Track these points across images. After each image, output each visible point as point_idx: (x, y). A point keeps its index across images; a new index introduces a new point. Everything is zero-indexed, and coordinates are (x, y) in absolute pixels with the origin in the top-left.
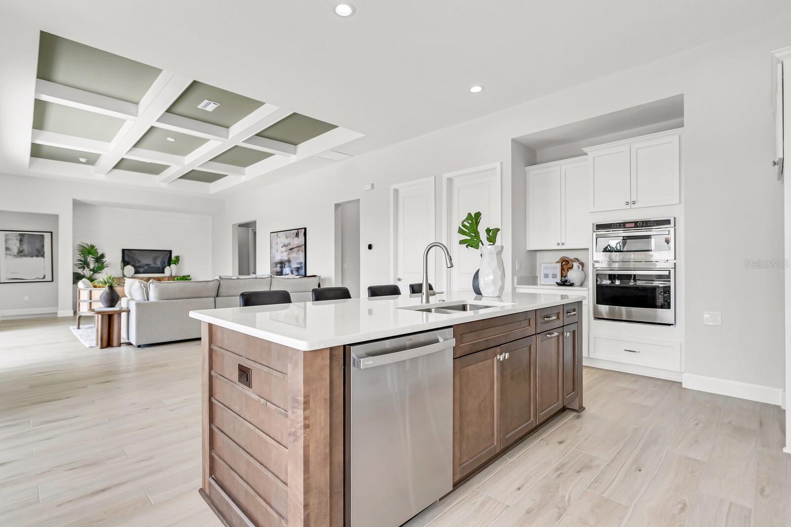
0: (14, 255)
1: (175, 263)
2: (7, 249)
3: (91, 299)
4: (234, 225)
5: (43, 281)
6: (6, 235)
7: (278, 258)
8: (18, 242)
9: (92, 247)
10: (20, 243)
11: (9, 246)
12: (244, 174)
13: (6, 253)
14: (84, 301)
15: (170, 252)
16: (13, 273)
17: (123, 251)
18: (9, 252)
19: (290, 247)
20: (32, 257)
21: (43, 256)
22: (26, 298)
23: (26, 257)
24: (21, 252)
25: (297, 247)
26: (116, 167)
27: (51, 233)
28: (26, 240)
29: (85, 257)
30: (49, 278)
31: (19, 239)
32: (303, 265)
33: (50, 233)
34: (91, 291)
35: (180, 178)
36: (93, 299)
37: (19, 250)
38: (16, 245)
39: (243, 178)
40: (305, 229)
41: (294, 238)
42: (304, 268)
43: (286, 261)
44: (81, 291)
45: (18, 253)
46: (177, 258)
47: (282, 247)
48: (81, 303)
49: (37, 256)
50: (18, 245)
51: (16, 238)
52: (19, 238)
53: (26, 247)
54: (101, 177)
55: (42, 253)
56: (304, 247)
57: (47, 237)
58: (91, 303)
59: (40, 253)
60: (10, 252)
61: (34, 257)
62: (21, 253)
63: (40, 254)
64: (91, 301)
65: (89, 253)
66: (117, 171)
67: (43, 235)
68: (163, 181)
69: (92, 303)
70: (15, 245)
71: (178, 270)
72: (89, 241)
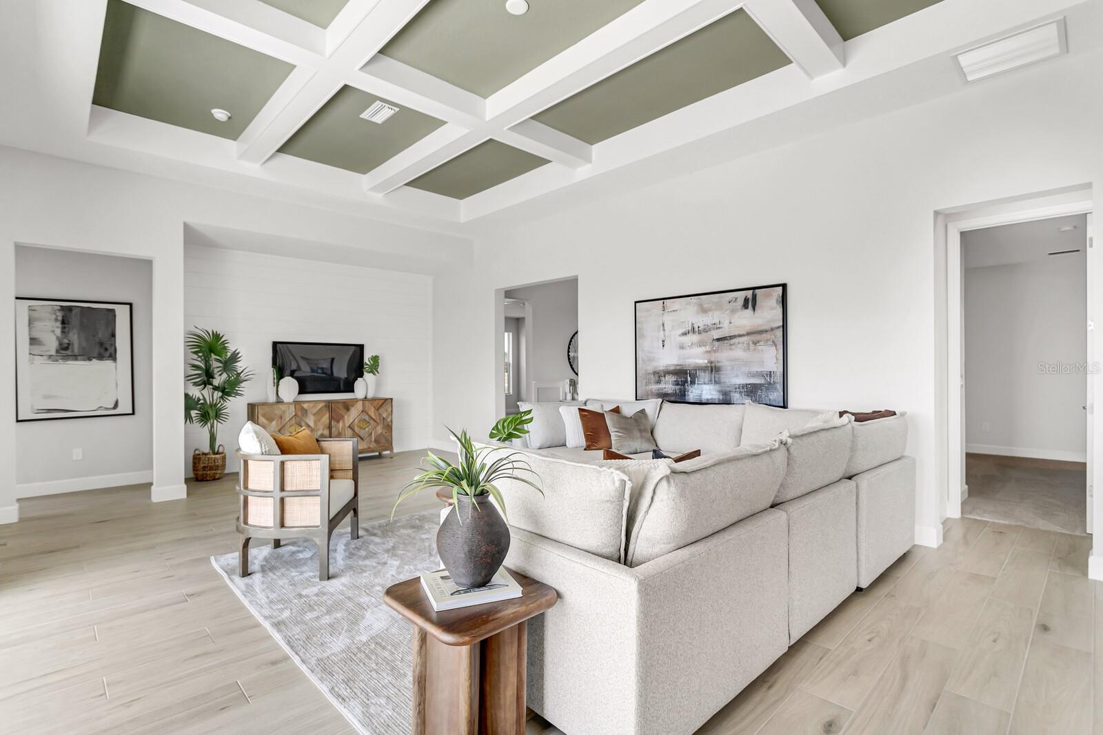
0: (50, 356)
1: (371, 372)
2: (33, 341)
3: (282, 489)
4: (497, 291)
5: (113, 413)
6: (31, 309)
7: (668, 358)
8: (59, 324)
9: (217, 337)
10: (63, 328)
11: (36, 335)
12: (589, 160)
13: (30, 350)
14: (265, 494)
15: (361, 347)
16: (46, 397)
17: (275, 344)
18: (37, 350)
19: (716, 334)
20: (90, 359)
21: (113, 357)
22: (77, 454)
23: (77, 360)
24: (66, 349)
25: (748, 334)
26: (282, 150)
27: (131, 305)
28: (75, 320)
29: (207, 362)
30: (125, 407)
31: (60, 318)
32: (779, 379)
33: (128, 306)
34: (283, 463)
35: (407, 184)
36: (288, 488)
37: (61, 344)
38: (53, 331)
39: (583, 172)
40: (784, 286)
41: (733, 311)
42: (780, 387)
43: (704, 369)
44: (250, 462)
45: (57, 351)
46: (375, 359)
47: (685, 334)
48: (250, 498)
49: (101, 357)
50: (58, 332)
51: (54, 316)
52: (60, 315)
53: (74, 337)
54: (253, 169)
55: (112, 350)
56: (779, 333)
57: (122, 314)
58: (282, 500)
59: (106, 351)
60: (42, 348)
61: (94, 360)
62: (65, 351)
63: (107, 354)
64: (283, 494)
65: (211, 351)
66: (286, 158)
67: (113, 311)
68: (375, 189)
69: (287, 500)
70: (51, 335)
71: (378, 385)
72: (208, 325)
